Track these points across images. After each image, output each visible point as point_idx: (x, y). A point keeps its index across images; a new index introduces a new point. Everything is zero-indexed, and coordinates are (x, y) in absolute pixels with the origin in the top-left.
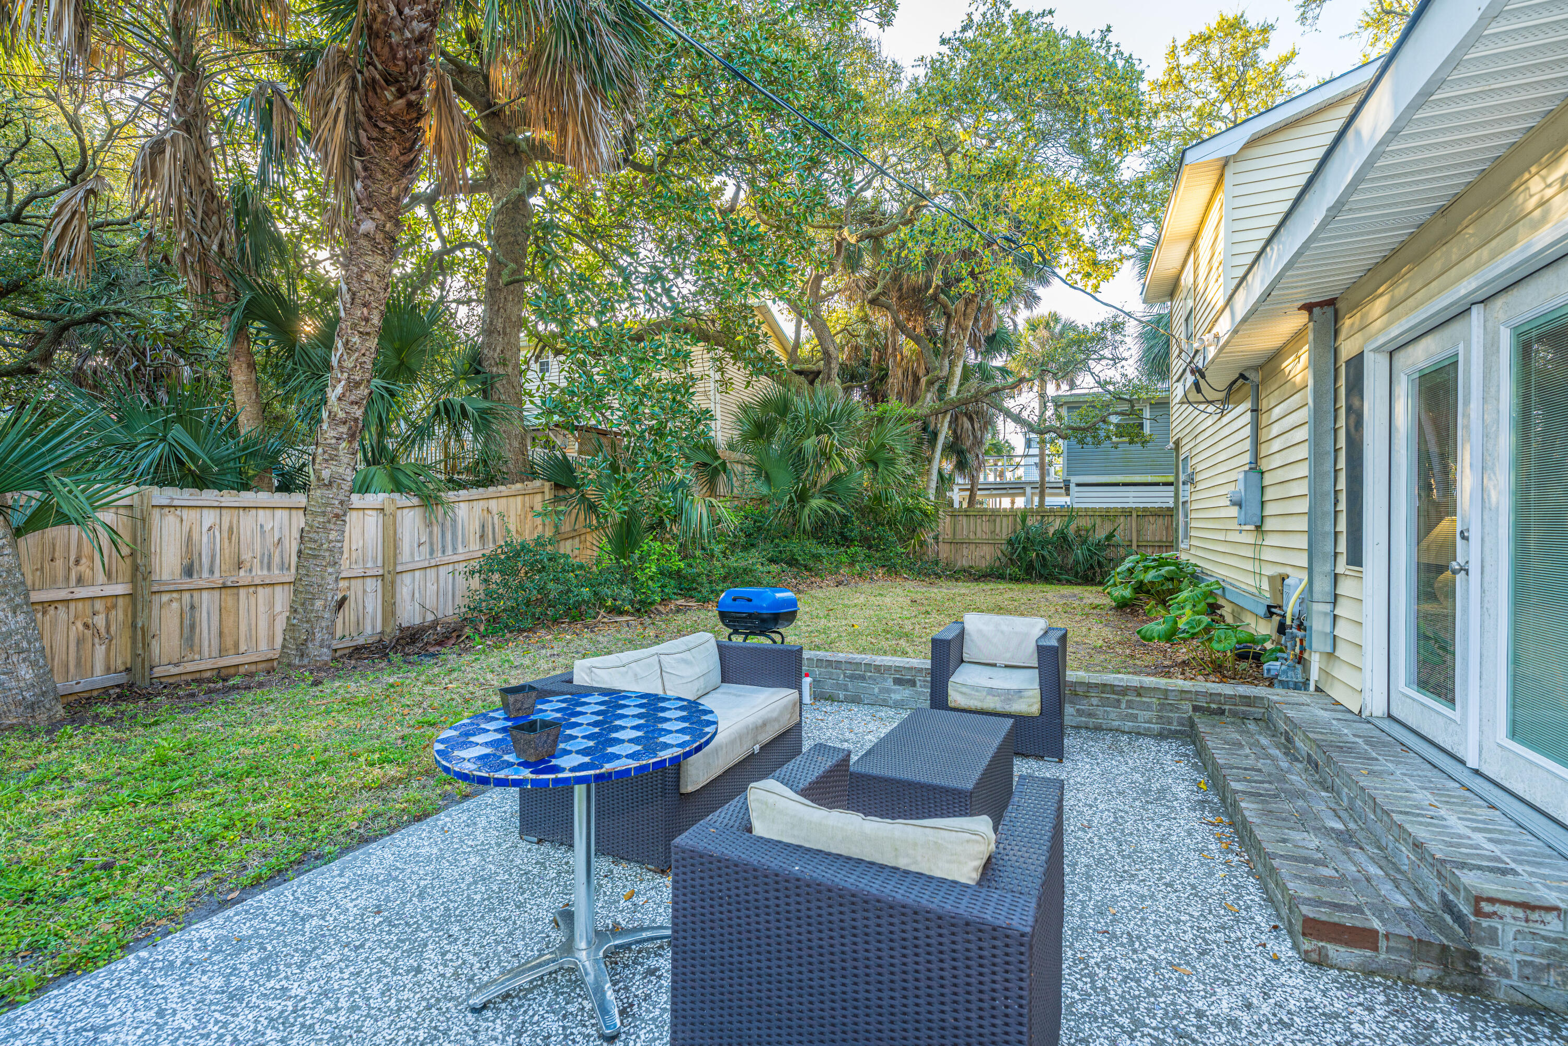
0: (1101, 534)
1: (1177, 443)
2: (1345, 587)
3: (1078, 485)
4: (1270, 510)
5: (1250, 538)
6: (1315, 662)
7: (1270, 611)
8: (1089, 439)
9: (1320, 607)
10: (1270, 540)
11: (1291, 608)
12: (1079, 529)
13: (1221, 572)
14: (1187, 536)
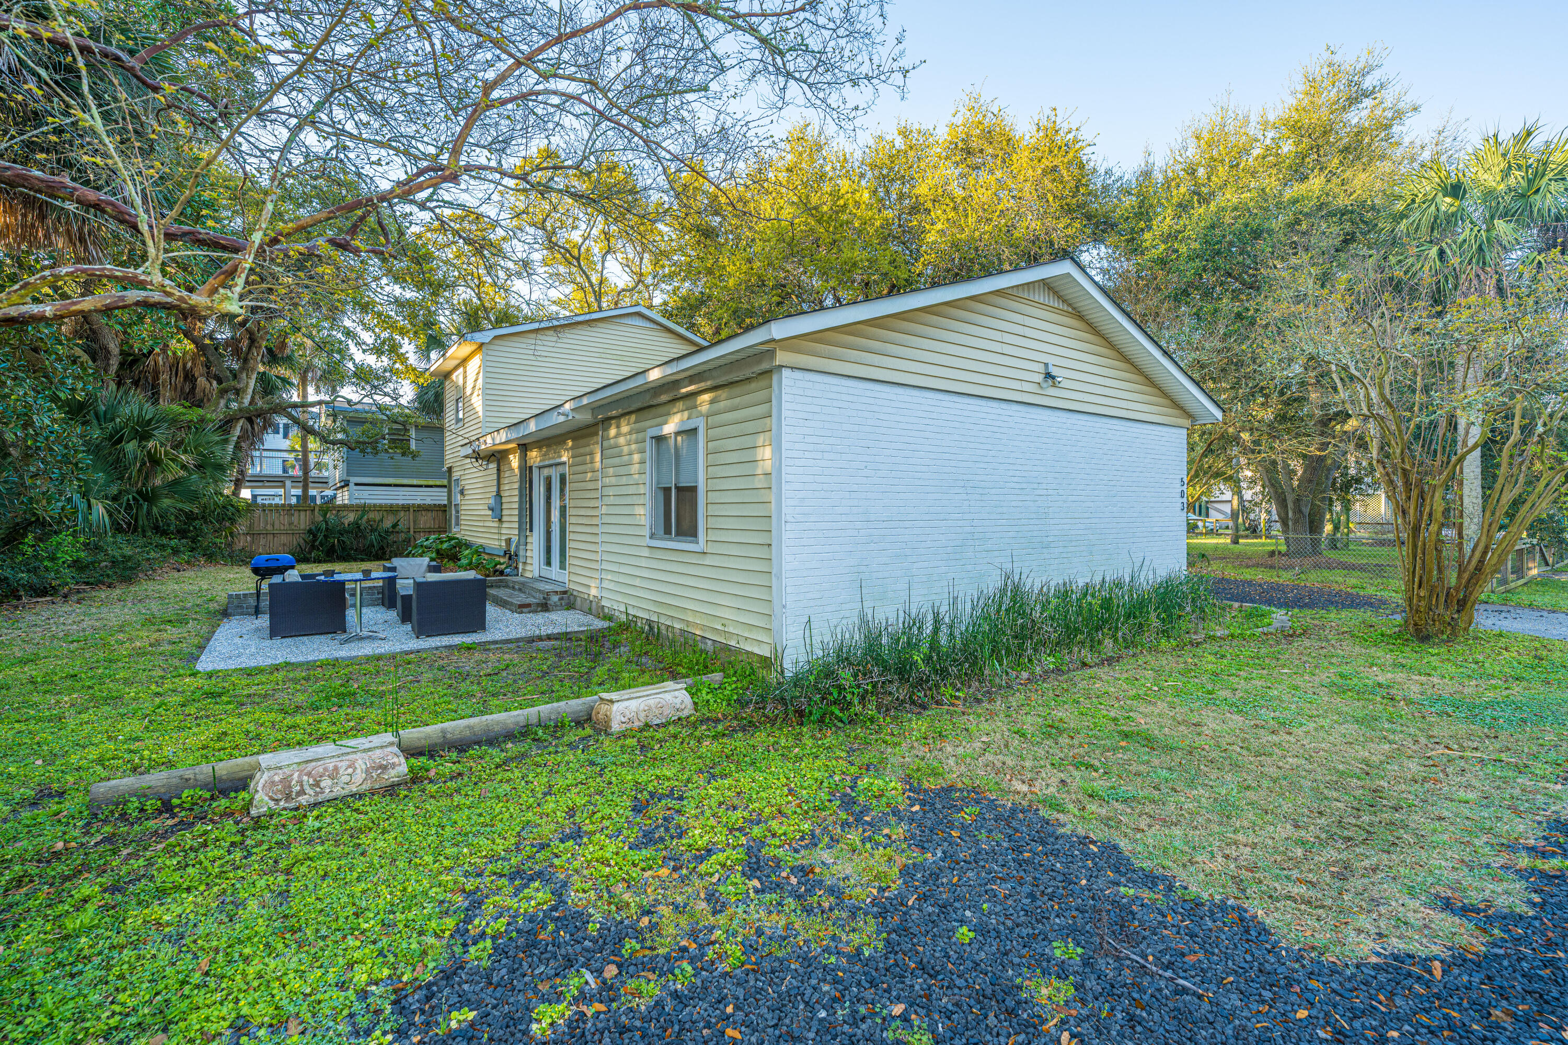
0: (388, 524)
1: (450, 469)
2: (529, 540)
3: (356, 484)
4: (504, 512)
5: (496, 525)
6: (521, 566)
7: (505, 553)
8: (369, 450)
9: (522, 547)
10: (505, 525)
11: (513, 549)
12: (368, 521)
13: (480, 541)
14: (457, 524)
